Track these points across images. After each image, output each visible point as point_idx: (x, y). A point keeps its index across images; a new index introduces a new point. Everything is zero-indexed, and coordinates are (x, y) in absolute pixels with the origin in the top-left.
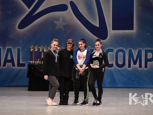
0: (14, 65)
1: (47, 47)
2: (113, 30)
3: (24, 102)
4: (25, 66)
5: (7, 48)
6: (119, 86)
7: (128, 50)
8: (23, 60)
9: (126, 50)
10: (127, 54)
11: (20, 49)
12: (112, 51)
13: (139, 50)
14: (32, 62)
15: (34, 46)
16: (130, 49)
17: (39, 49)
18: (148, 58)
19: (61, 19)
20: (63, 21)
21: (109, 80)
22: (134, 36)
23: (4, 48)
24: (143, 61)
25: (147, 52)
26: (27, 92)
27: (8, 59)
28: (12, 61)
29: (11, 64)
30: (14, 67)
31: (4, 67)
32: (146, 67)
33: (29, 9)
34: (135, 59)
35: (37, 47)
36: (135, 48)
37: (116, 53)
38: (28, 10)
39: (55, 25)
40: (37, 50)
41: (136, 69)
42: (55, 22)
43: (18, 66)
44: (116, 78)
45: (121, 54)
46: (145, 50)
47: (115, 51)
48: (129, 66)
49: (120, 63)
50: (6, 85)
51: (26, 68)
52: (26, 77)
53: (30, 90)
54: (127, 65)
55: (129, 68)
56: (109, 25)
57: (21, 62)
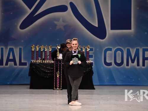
0: (15, 64)
1: (48, 47)
2: (111, 29)
3: (26, 100)
4: (26, 65)
5: (9, 47)
6: (118, 84)
7: (126, 49)
8: (25, 59)
9: (125, 49)
10: (125, 53)
11: (21, 48)
12: (110, 50)
13: (136, 49)
14: (34, 61)
15: (35, 46)
16: (128, 48)
17: (40, 49)
18: (146, 57)
19: (61, 20)
20: (64, 21)
21: (108, 78)
22: (132, 36)
23: (6, 48)
24: (141, 60)
25: (144, 51)
26: (29, 90)
27: (10, 58)
28: (14, 60)
29: (13, 63)
30: (16, 66)
31: (6, 66)
32: (144, 65)
33: (30, 9)
34: (133, 58)
35: (38, 47)
36: (133, 47)
37: (114, 51)
38: (29, 11)
39: (56, 25)
40: (38, 50)
41: (134, 68)
42: (56, 22)
43: (20, 65)
44: (114, 77)
45: (119, 52)
46: (143, 49)
47: (114, 50)
48: (128, 65)
49: (119, 61)
50: (8, 83)
51: (27, 67)
52: (28, 75)
53: (31, 88)
54: (125, 64)
55: (127, 67)
56: (108, 25)
57: (22, 61)
